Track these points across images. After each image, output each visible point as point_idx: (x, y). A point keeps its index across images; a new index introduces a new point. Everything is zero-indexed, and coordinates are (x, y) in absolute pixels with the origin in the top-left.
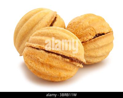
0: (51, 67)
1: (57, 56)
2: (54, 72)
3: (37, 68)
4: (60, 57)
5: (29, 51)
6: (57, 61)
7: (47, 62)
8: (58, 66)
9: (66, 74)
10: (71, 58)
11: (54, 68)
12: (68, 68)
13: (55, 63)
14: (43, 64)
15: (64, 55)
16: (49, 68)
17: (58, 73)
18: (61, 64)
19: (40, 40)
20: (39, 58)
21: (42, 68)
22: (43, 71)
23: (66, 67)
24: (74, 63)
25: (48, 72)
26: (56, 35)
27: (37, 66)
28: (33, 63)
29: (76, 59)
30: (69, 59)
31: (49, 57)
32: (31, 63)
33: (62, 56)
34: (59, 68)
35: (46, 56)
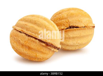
0: (30, 48)
1: (35, 40)
2: (32, 53)
3: (17, 48)
4: (37, 41)
5: (13, 33)
6: (35, 44)
7: (26, 44)
8: (35, 49)
9: (42, 56)
10: (47, 43)
11: (32, 50)
12: (44, 51)
13: (33, 45)
14: (23, 45)
15: (41, 40)
16: (28, 50)
17: (35, 54)
18: (38, 47)
19: (23, 25)
20: (20, 40)
21: (22, 49)
22: (22, 51)
23: (42, 50)
24: (49, 47)
25: (26, 53)
26: (37, 22)
27: (18, 47)
28: (15, 44)
29: (51, 44)
30: (45, 43)
31: (29, 39)
32: (14, 43)
33: (39, 40)
34: (36, 51)
35: (26, 39)
